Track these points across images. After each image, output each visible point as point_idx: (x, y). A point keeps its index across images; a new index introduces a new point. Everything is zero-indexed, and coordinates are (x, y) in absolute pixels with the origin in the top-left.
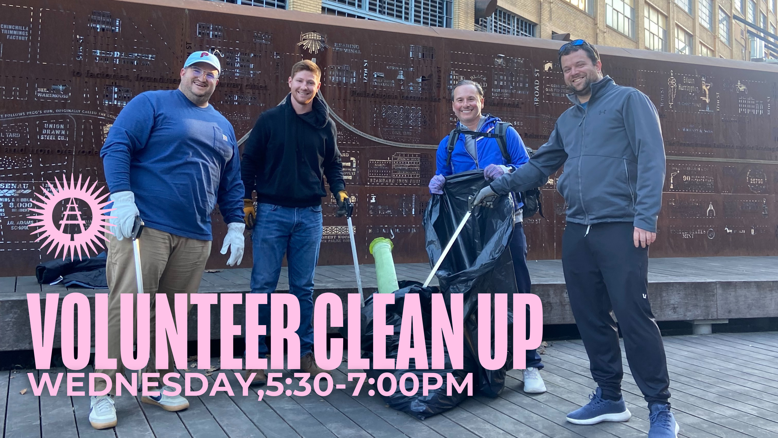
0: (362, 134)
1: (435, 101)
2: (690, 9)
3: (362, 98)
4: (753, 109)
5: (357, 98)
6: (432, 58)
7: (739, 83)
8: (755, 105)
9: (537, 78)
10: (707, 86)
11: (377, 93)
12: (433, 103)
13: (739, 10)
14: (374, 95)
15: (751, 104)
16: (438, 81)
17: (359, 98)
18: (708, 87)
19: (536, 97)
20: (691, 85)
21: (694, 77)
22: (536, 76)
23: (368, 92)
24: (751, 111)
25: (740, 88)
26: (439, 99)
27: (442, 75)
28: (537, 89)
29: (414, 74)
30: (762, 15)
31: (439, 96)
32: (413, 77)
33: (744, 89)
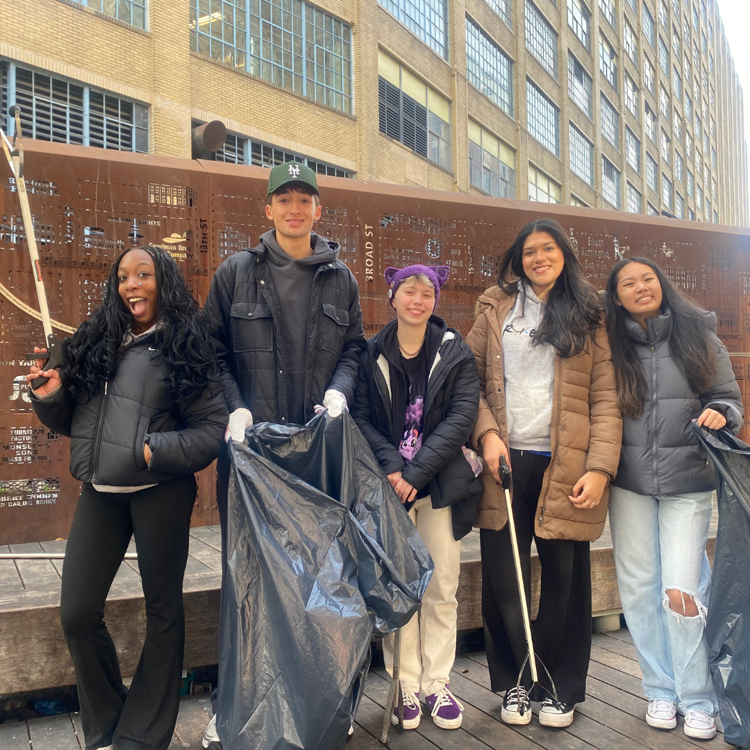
0: (66, 328)
1: (198, 273)
2: (618, 203)
3: (63, 269)
4: (683, 281)
5: (53, 270)
6: (191, 205)
7: (664, 246)
8: (685, 276)
9: (370, 239)
10: (621, 250)
11: (92, 260)
12: (196, 278)
13: (668, 206)
14: (86, 264)
15: (680, 275)
16: (203, 242)
17: (58, 269)
18: (623, 252)
19: (368, 267)
20: (598, 249)
21: (603, 238)
22: (368, 235)
23: (75, 260)
24: (681, 284)
25: (666, 254)
26: (206, 271)
27: (209, 232)
28: (370, 256)
29: (158, 231)
30: (690, 212)
31: (204, 265)
32: (157, 235)
33: (672, 254)
